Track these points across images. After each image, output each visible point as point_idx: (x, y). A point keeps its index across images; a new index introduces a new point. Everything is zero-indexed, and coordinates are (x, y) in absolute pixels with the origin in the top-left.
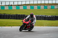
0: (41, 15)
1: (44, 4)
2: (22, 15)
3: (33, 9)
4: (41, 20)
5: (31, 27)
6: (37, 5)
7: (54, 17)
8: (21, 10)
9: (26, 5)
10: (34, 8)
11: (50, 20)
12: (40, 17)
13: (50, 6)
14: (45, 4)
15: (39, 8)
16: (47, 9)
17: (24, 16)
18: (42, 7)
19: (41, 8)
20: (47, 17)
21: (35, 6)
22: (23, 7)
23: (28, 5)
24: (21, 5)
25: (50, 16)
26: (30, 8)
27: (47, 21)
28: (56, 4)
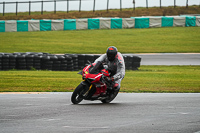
0: (28, 53)
1: (41, 15)
3: (3, 31)
4: (29, 69)
6: (17, 16)
7: (74, 58)
10: (7, 28)
11: (61, 70)
12: (27, 58)
13: (62, 21)
14: (42, 12)
15: (22, 28)
16: (50, 30)
18: (34, 24)
19: (30, 29)
20: (51, 59)
21: (9, 21)
25: (62, 55)
27: (51, 71)
28: (79, 14)
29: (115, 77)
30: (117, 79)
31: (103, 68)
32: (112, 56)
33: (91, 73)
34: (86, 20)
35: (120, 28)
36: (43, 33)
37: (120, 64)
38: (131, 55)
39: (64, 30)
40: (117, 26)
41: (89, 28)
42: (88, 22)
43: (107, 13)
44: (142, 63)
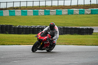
1: (45, 7)
2: (7, 26)
3: (26, 15)
5: (50, 45)
6: (33, 8)
7: (61, 29)
8: (5, 17)
9: (14, 8)
10: (28, 14)
13: (55, 10)
15: (36, 14)
16: (49, 15)
17: (10, 28)
18: (41, 12)
19: (39, 14)
21: (29, 10)
22: (8, 13)
23: (17, 8)
24: (6, 9)
26: (20, 14)
28: (64, 7)
29: (54, 38)
30: (55, 39)
31: (48, 34)
32: (52, 27)
33: (42, 36)
34: (67, 10)
35: (84, 14)
36: (46, 16)
37: (56, 31)
38: (89, 27)
39: (56, 15)
40: (82, 13)
41: (68, 14)
42: (68, 11)
43: (77, 7)
44: (94, 31)
